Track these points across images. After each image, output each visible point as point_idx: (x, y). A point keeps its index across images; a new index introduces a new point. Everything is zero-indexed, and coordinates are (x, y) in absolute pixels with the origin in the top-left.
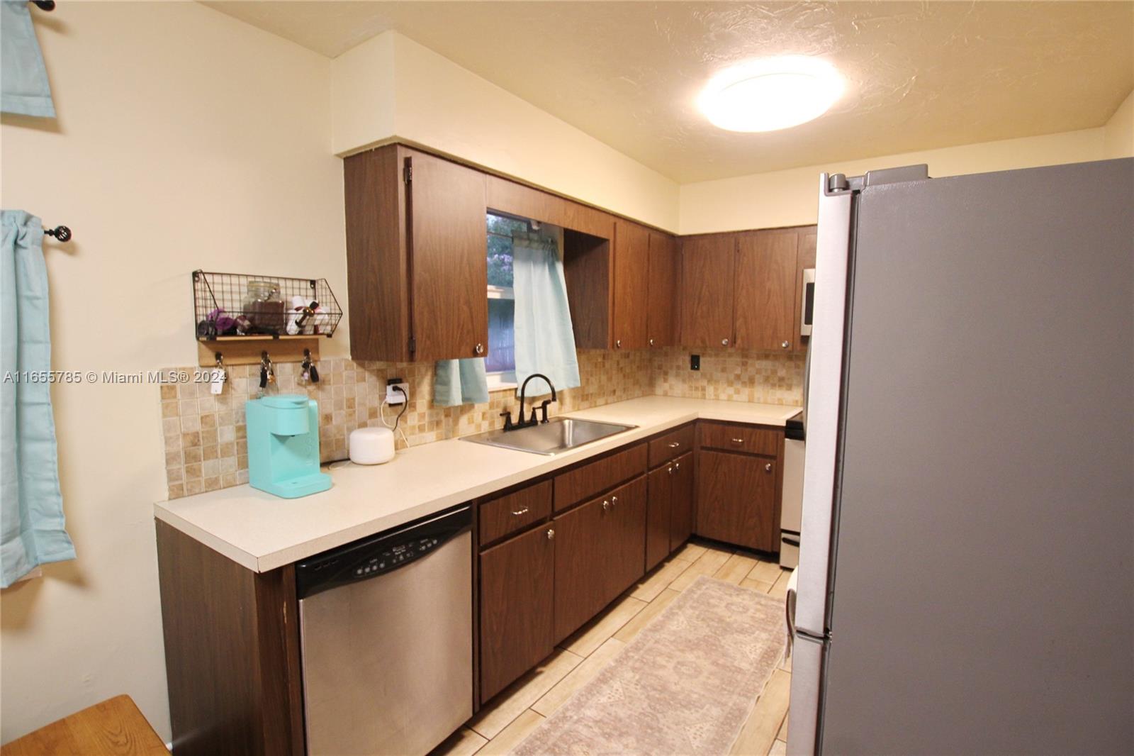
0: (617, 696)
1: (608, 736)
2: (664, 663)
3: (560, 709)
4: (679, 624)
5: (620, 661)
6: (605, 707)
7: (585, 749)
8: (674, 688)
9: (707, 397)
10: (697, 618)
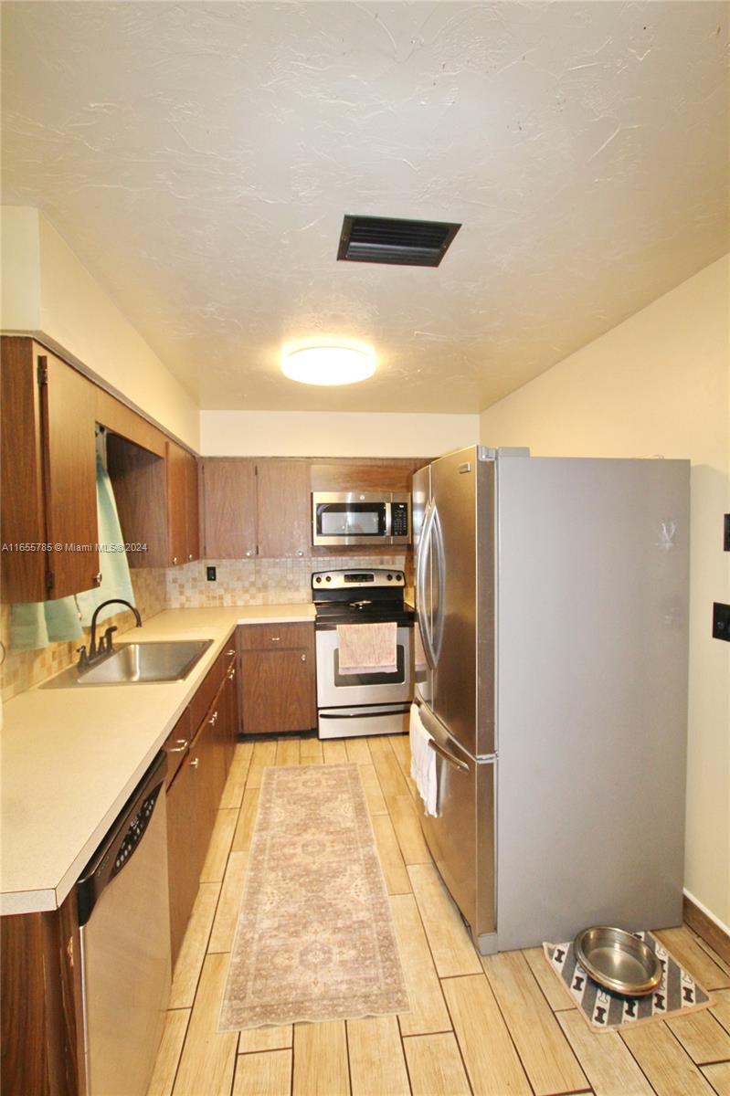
0: (277, 898)
1: (296, 934)
2: (292, 851)
3: (236, 937)
4: (278, 814)
5: (256, 867)
6: (274, 912)
7: (286, 956)
8: (314, 867)
9: (225, 605)
10: (289, 803)
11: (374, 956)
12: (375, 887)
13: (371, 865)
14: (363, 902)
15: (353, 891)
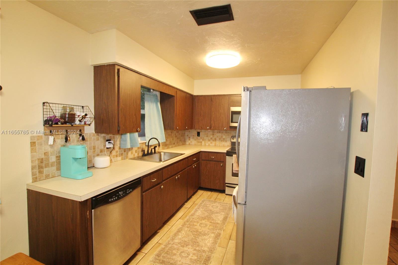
0: (184, 235)
1: (183, 246)
2: (196, 224)
3: (167, 241)
4: (199, 213)
5: (183, 225)
6: (181, 239)
7: (177, 251)
8: (200, 231)
9: (202, 145)
10: (204, 211)
11: (202, 261)
12: (215, 243)
13: (218, 236)
14: (208, 245)
15: (207, 241)
